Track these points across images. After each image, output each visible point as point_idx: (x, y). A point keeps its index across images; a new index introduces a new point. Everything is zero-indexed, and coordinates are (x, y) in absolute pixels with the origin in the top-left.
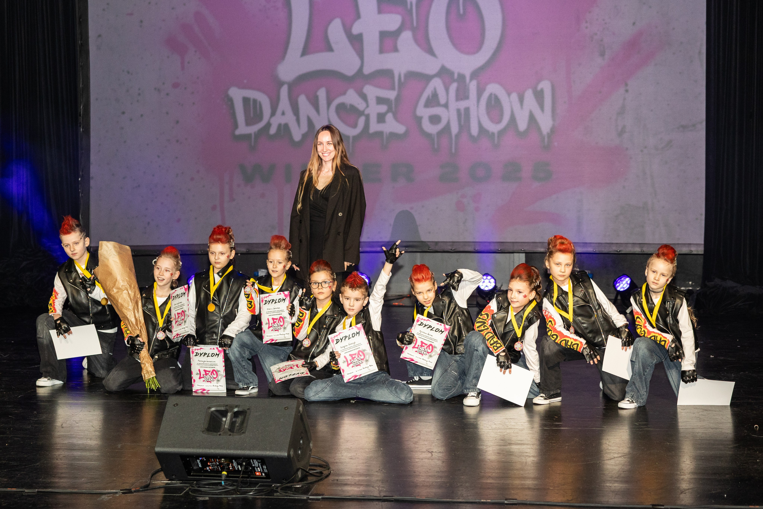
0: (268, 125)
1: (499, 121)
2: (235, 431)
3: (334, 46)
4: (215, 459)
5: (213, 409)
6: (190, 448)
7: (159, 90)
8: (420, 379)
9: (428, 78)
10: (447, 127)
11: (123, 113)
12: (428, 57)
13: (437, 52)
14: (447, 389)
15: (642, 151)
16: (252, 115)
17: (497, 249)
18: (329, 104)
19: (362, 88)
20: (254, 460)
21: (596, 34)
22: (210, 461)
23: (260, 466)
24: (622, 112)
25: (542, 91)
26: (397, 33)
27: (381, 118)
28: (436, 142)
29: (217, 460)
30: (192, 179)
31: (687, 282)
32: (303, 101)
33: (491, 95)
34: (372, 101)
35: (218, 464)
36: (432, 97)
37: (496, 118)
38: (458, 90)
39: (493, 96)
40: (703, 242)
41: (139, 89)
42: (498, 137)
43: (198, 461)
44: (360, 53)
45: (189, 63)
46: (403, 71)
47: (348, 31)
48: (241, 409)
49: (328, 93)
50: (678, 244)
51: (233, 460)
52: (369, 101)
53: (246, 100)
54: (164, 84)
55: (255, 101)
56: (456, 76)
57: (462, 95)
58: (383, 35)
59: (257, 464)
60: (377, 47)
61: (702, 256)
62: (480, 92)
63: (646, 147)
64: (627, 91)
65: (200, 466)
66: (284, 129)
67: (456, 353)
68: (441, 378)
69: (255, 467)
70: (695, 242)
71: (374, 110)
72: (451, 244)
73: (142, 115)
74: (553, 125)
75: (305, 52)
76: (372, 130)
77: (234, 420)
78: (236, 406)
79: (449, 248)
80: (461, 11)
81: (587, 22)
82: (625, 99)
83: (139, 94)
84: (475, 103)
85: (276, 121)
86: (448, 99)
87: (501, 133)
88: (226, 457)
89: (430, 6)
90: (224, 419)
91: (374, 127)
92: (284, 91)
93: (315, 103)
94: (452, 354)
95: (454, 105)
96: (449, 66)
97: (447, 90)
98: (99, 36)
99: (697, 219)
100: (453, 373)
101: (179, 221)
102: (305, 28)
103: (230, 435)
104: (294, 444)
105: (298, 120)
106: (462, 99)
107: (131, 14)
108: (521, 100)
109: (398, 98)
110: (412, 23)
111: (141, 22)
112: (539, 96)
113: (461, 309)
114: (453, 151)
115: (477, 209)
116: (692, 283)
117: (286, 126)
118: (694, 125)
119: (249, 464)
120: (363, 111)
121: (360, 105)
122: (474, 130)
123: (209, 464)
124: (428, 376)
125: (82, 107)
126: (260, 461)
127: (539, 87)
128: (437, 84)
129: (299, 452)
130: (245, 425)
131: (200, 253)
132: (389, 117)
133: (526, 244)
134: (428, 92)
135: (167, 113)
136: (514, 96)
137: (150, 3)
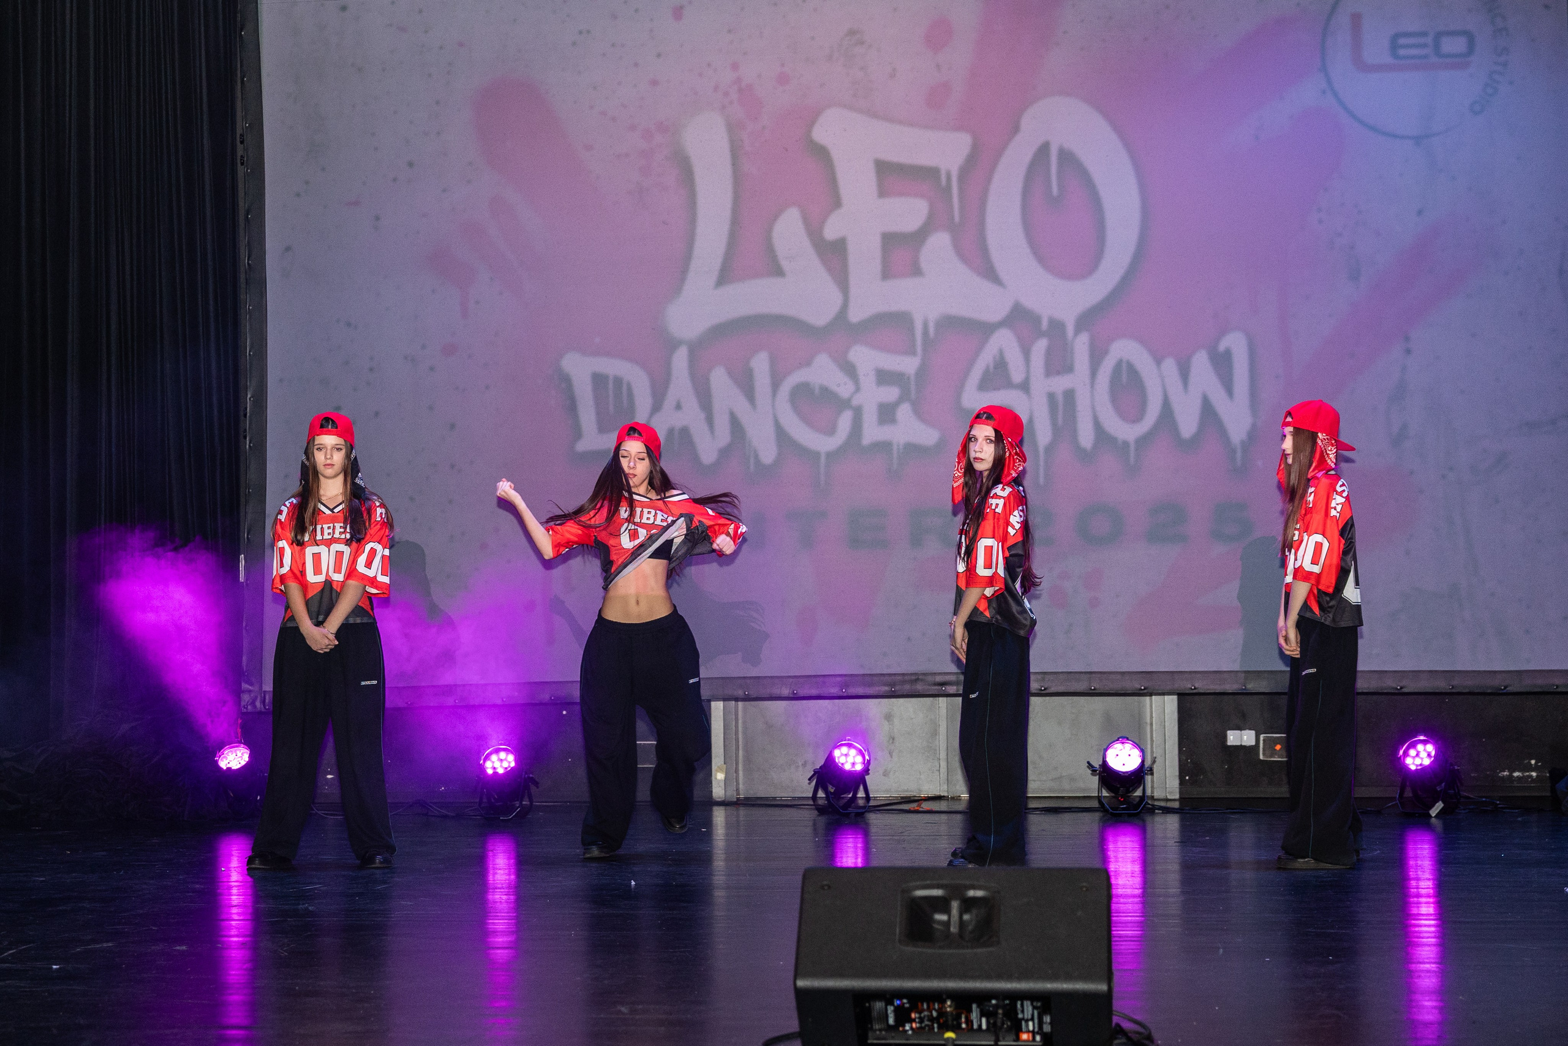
1: (1138, 418)
3: (785, 264)
4: (930, 1004)
7: (413, 361)
9: (986, 330)
12: (986, 286)
13: (1002, 274)
15: (1444, 477)
16: (611, 408)
17: (1139, 687)
18: (775, 386)
19: (846, 352)
20: (1025, 1003)
21: (1340, 235)
22: (917, 1008)
23: (1036, 1017)
24: (1399, 395)
25: (1228, 353)
26: (919, 237)
27: (887, 413)
29: (933, 1005)
30: (484, 546)
32: (719, 379)
33: (1119, 363)
34: (868, 380)
35: (935, 1014)
36: (995, 368)
37: (1132, 410)
38: (1049, 352)
39: (1124, 365)
41: (372, 359)
42: (1136, 450)
43: (891, 1008)
44: (841, 278)
45: (477, 302)
46: (933, 316)
47: (814, 233)
49: (773, 361)
51: (974, 1004)
52: (862, 378)
53: (599, 380)
54: (424, 347)
55: (618, 381)
56: (1045, 324)
57: (1060, 363)
58: (890, 241)
60: (876, 265)
62: (1097, 356)
63: (1451, 469)
64: (1408, 351)
66: (681, 439)
70: (1562, 668)
71: (871, 396)
72: (1039, 677)
73: (377, 414)
74: (1254, 425)
75: (726, 276)
76: (866, 440)
80: (1055, 191)
81: (1320, 210)
82: (1404, 369)
83: (372, 370)
84: (1087, 381)
85: (664, 423)
86: (1028, 372)
87: (1143, 441)
88: (956, 997)
89: (989, 180)
91: (872, 432)
92: (680, 359)
93: (746, 384)
95: (1041, 385)
96: (1028, 303)
97: (1026, 353)
98: (288, 249)
99: (1565, 618)
102: (725, 229)
105: (710, 420)
106: (1058, 373)
107: (356, 203)
108: (1185, 373)
109: (922, 372)
110: (952, 217)
111: (377, 218)
112: (1222, 364)
114: (1042, 480)
115: (1094, 603)
117: (685, 432)
120: (849, 400)
121: (843, 387)
122: (1086, 437)
125: (247, 398)
126: (1040, 1005)
127: (1222, 346)
128: (1004, 341)
132: (904, 412)
133: (1199, 675)
134: (986, 359)
135: (431, 408)
136: (1170, 366)
137: (395, 180)
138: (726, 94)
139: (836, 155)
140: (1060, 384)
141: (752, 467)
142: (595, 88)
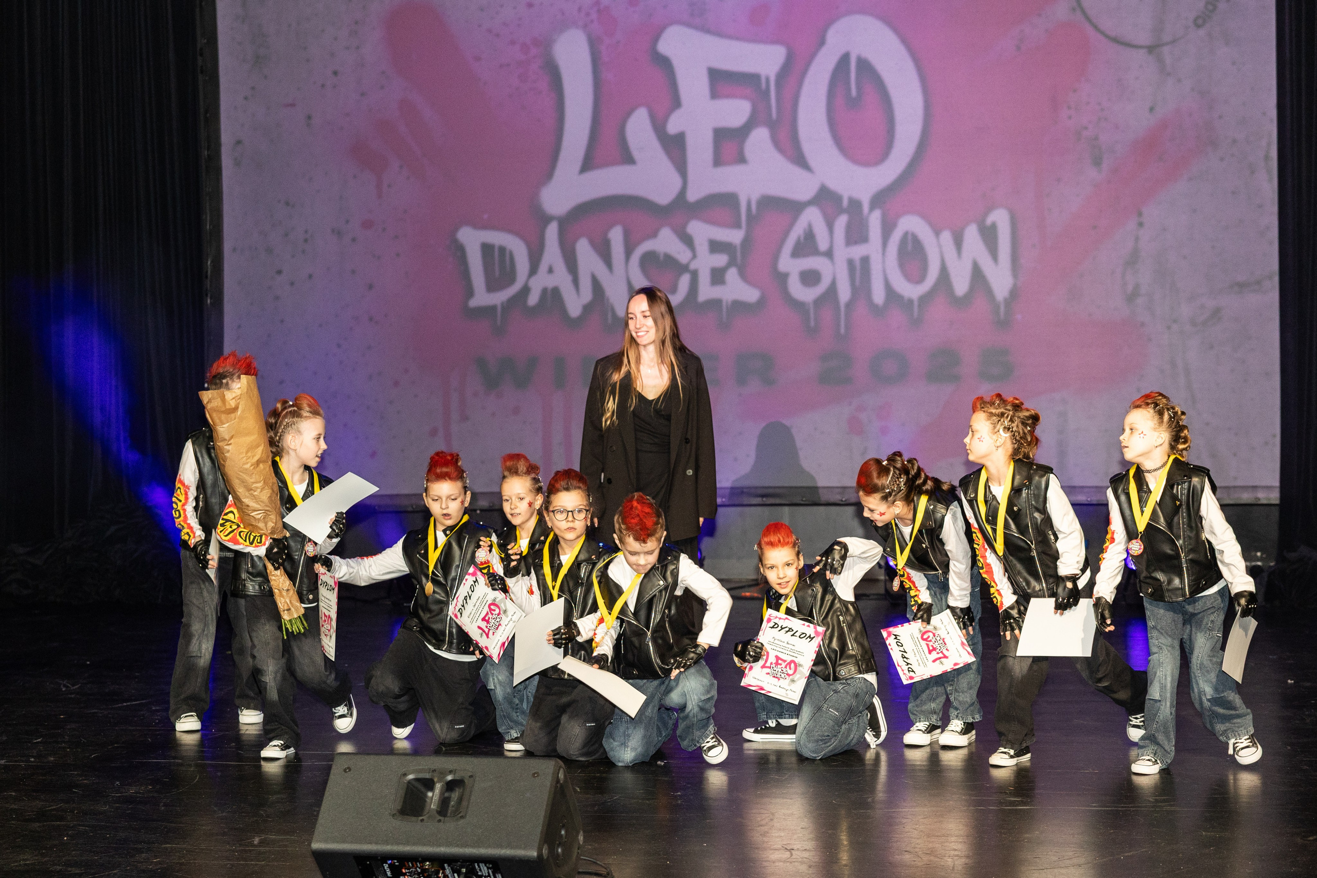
0: (526, 290)
1: (921, 280)
2: (449, 815)
3: (636, 154)
4: (414, 863)
5: (411, 777)
6: (371, 843)
7: (338, 233)
8: (778, 724)
9: (798, 207)
10: (832, 290)
11: (279, 272)
12: (797, 171)
13: (812, 162)
14: (821, 740)
15: (1169, 328)
16: (497, 273)
18: (628, 253)
19: (684, 226)
20: (481, 864)
21: (1086, 128)
22: (405, 866)
23: (491, 874)
24: (1133, 260)
25: (994, 226)
26: (742, 133)
27: (718, 277)
28: (812, 316)
29: (417, 864)
30: (396, 384)
31: (1253, 554)
32: (583, 248)
33: (906, 234)
34: (702, 247)
35: (419, 870)
36: (805, 239)
37: (916, 273)
38: (849, 227)
39: (910, 237)
40: (1277, 483)
41: (306, 232)
42: (919, 306)
43: (386, 866)
44: (681, 166)
45: (389, 186)
46: (755, 198)
47: (659, 127)
48: (458, 777)
49: (626, 234)
50: (1235, 487)
51: (446, 865)
52: (698, 247)
53: (487, 249)
54: (347, 222)
55: (502, 250)
56: (845, 203)
57: (857, 234)
58: (720, 135)
59: (486, 872)
60: (708, 154)
61: (1277, 508)
62: (888, 228)
63: (1175, 321)
64: (1141, 224)
65: (389, 874)
66: (553, 297)
67: (836, 679)
68: (811, 722)
69: (482, 876)
70: (1263, 484)
71: (706, 262)
72: (839, 490)
73: (310, 276)
74: (1015, 285)
75: (588, 164)
76: (702, 297)
77: (447, 795)
78: (451, 772)
79: (836, 498)
80: (854, 92)
81: (1069, 108)
82: (1137, 239)
83: (306, 241)
84: (880, 249)
85: (538, 284)
86: (832, 242)
87: (925, 299)
88: (433, 858)
89: (800, 84)
90: (430, 794)
91: (706, 292)
92: (552, 231)
93: (604, 251)
94: (830, 680)
95: (842, 252)
96: (833, 185)
97: (830, 226)
98: (239, 142)
99: (1266, 443)
100: (831, 712)
101: (373, 454)
102: (587, 122)
103: (440, 821)
104: (550, 836)
105: (576, 282)
106: (856, 243)
107: (292, 105)
108: (958, 242)
109: (747, 242)
110: (770, 115)
111: (309, 117)
112: (989, 236)
113: (844, 603)
114: (842, 331)
115: (885, 431)
116: (1262, 555)
117: (556, 292)
118: (1258, 282)
119: (472, 871)
120: (688, 265)
121: (681, 254)
122: (879, 296)
123: (404, 871)
124: (792, 718)
125: (211, 263)
126: (491, 866)
127: (989, 220)
128: (813, 217)
129: (560, 850)
130: (464, 803)
131: (410, 509)
132: (732, 275)
134: (797, 232)
135: (353, 272)
136: (946, 237)
137: (323, 86)
138: (588, 14)
139: (676, 63)
140: (857, 252)
141: (610, 321)
142: (482, 10)
